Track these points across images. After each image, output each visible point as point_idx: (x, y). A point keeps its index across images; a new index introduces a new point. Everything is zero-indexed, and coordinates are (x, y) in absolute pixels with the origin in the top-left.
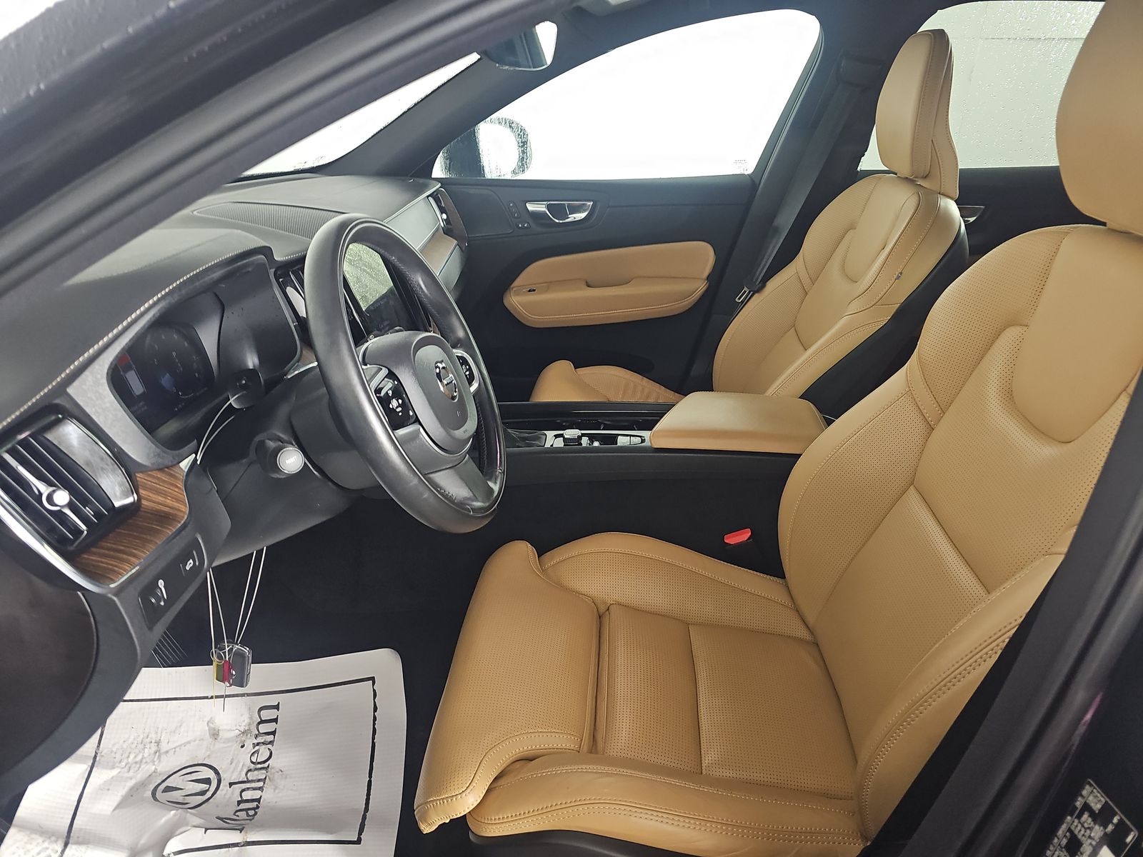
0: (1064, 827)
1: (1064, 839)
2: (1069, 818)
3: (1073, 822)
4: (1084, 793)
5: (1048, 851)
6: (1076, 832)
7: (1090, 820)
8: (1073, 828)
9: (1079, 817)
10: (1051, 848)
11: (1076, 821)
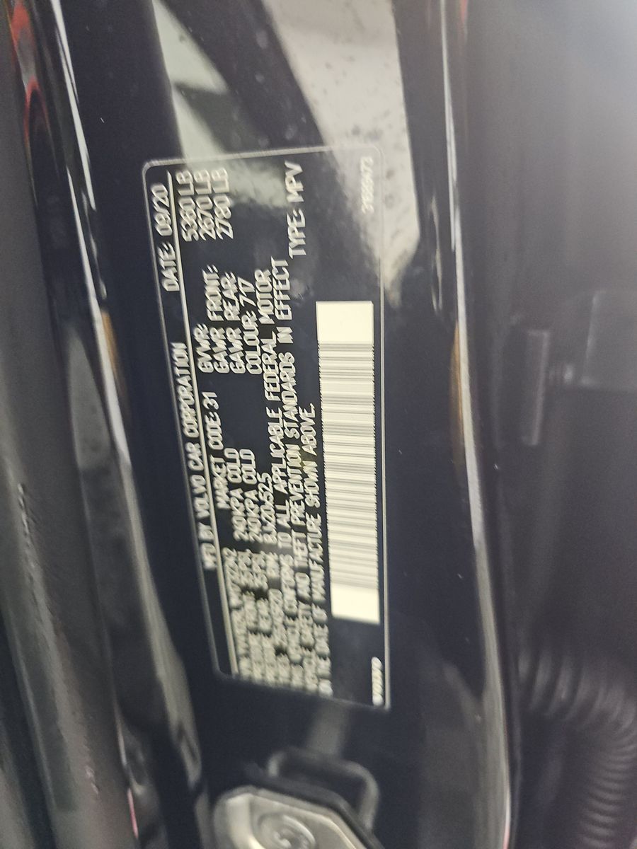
0: (186, 392)
1: (210, 423)
2: (179, 349)
3: (196, 344)
4: (163, 222)
5: (198, 501)
6: (224, 368)
7: (229, 282)
8: (207, 368)
9: (199, 316)
10: (198, 483)
11: (201, 333)
